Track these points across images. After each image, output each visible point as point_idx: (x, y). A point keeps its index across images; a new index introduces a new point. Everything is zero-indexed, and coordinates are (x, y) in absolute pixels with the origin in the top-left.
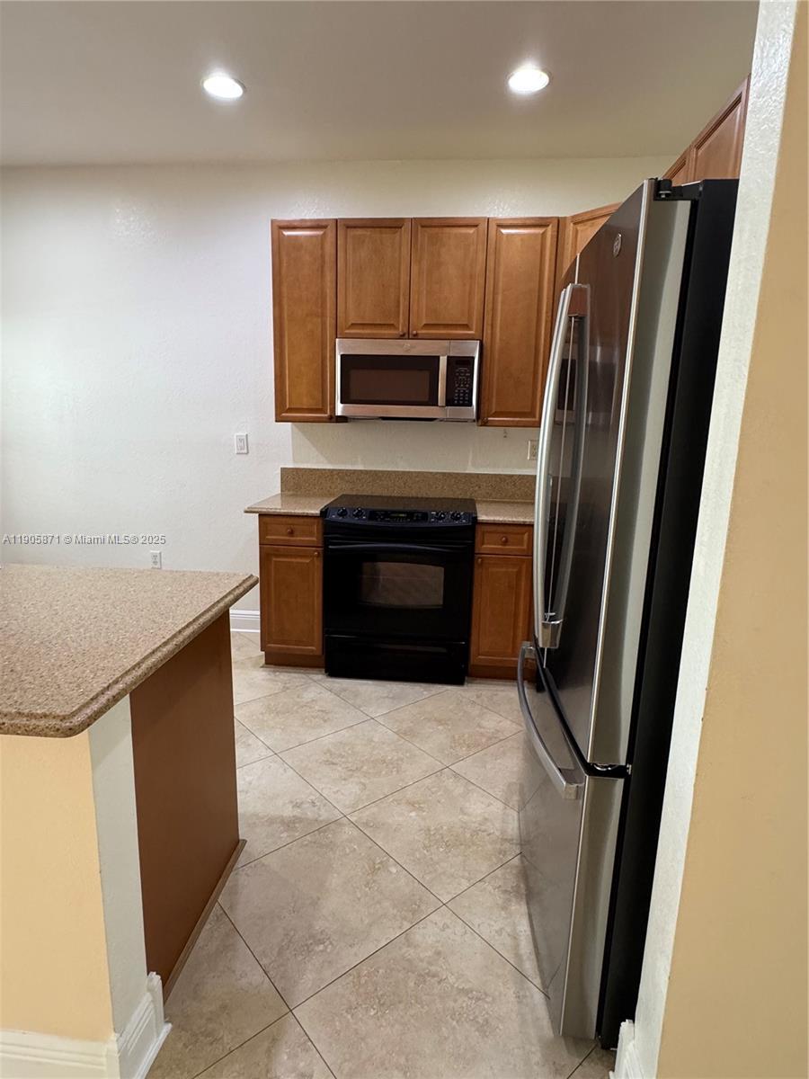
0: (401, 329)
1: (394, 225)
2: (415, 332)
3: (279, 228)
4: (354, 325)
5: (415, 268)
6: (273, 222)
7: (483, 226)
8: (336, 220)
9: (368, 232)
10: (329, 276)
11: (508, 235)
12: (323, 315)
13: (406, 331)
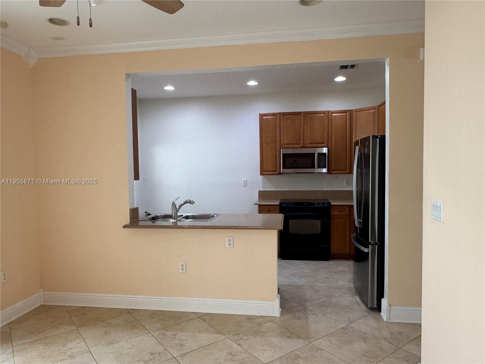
0: (301, 145)
1: (299, 114)
2: (306, 146)
3: (261, 116)
4: (286, 144)
5: (305, 126)
6: (260, 114)
7: (327, 113)
8: (280, 113)
9: (290, 116)
10: (278, 129)
11: (334, 116)
12: (276, 142)
13: (303, 145)
